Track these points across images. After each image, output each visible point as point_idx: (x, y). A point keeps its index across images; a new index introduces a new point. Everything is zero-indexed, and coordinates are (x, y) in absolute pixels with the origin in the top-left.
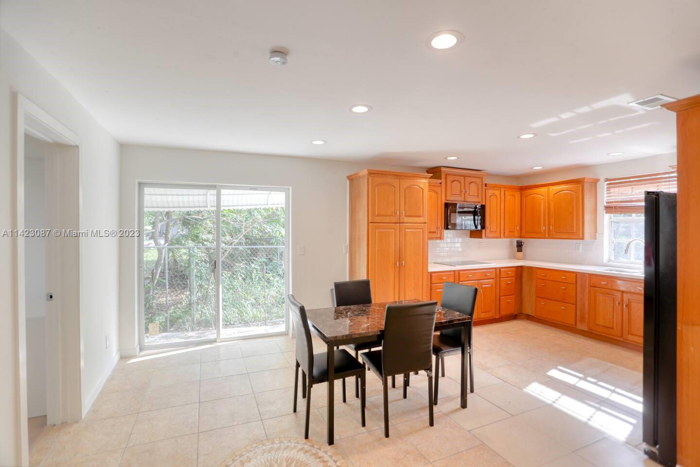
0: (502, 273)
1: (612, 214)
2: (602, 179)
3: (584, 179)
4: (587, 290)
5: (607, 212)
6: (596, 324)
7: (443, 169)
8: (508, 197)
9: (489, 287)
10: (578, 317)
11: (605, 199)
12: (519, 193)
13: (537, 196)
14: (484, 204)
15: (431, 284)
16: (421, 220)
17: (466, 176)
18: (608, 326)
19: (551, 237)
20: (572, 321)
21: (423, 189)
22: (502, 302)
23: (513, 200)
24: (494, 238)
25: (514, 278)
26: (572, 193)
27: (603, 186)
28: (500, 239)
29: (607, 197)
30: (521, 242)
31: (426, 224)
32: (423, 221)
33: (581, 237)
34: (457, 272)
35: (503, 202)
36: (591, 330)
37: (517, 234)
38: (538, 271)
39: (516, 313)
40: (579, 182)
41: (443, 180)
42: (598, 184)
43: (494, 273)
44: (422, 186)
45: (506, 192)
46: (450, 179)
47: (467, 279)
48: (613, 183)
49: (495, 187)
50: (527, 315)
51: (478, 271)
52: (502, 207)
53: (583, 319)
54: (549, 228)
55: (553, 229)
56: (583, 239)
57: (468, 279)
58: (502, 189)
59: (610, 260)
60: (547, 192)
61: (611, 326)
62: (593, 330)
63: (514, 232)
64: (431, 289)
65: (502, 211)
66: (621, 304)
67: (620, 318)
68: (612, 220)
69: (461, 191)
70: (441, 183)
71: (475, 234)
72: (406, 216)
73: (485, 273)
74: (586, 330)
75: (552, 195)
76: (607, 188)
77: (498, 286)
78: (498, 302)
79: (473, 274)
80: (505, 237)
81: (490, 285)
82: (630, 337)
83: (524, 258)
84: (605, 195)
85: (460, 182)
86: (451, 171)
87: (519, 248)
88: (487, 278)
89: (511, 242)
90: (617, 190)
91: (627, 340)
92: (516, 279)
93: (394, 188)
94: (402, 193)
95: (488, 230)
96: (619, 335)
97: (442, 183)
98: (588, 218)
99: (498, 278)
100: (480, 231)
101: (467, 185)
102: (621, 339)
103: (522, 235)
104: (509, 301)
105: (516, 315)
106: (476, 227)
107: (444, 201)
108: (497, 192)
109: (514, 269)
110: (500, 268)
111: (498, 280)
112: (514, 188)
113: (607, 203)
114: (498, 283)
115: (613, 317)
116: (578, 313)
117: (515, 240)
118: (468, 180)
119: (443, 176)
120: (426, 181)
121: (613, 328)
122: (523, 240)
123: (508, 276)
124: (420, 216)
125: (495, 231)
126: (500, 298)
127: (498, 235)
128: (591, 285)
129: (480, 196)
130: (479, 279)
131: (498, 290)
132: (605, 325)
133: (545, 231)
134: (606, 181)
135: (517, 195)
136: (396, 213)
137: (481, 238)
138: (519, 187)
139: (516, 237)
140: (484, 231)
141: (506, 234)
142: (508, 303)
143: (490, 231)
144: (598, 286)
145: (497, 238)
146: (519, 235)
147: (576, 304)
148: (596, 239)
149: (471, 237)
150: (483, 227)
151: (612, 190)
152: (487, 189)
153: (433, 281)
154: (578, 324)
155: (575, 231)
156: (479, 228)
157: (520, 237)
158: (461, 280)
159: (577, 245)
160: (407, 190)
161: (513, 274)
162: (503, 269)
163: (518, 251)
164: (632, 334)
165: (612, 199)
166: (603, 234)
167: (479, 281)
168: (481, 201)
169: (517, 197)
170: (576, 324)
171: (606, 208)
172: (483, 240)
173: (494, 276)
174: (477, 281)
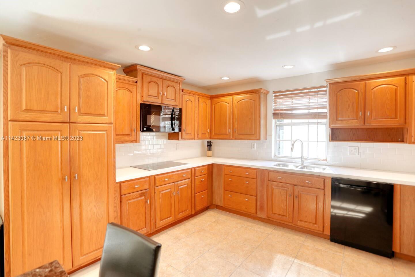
0: (197, 172)
1: (277, 120)
2: (271, 92)
3: (261, 89)
4: (266, 183)
5: (274, 118)
6: (273, 213)
7: (138, 67)
8: (202, 104)
9: (185, 187)
10: (258, 207)
11: (273, 107)
12: (209, 100)
13: (224, 104)
14: (181, 107)
15: (121, 195)
16: (105, 119)
17: (164, 79)
18: (282, 214)
19: (235, 138)
20: (253, 211)
21: (107, 82)
22: (197, 199)
23: (204, 106)
24: (189, 139)
25: (207, 175)
26: (252, 101)
27: (271, 97)
28: (194, 141)
29: (274, 106)
30: (211, 143)
31: (112, 125)
32: (107, 121)
33: (258, 138)
34: (153, 177)
35: (197, 107)
36: (268, 217)
37: (208, 136)
38: (225, 167)
39: (208, 205)
40: (256, 92)
41: (139, 79)
42: (268, 95)
43: (190, 173)
44: (107, 78)
45: (200, 99)
46: (147, 79)
47: (163, 183)
48: (279, 95)
49: (190, 93)
50: (217, 205)
51: (174, 173)
52: (196, 112)
53: (262, 208)
54: (233, 130)
55: (236, 131)
56: (259, 139)
57: (165, 183)
58: (197, 96)
59: (275, 156)
60: (232, 101)
61: (285, 214)
62: (270, 218)
63: (205, 134)
64: (121, 202)
65: (196, 115)
66: (293, 196)
67: (292, 207)
68: (277, 124)
69: (158, 93)
70: (136, 82)
71: (173, 136)
72: (80, 113)
73: (180, 175)
74: (265, 217)
75: (236, 102)
76: (274, 99)
77: (193, 185)
78: (193, 199)
79: (170, 177)
80: (198, 138)
81: (186, 185)
82: (299, 223)
83: (212, 156)
84: (273, 105)
85: (158, 84)
86: (148, 72)
87: (209, 147)
88: (183, 179)
89: (203, 143)
90: (281, 100)
91: (297, 225)
92: (208, 175)
93: (59, 74)
94: (75, 83)
95: (184, 133)
96: (291, 221)
97: (138, 82)
98: (262, 122)
99: (193, 178)
100: (177, 134)
101: (165, 88)
102: (292, 225)
103: (212, 137)
104: (202, 196)
105: (208, 207)
106: (173, 130)
107: (140, 102)
108: (192, 98)
109: (206, 167)
110: (195, 168)
111: (194, 179)
112: (206, 97)
113: (275, 110)
114: (193, 182)
115: (286, 207)
116: (258, 204)
117: (206, 141)
118: (166, 83)
119: (139, 75)
120: (112, 73)
121: (286, 216)
122: (212, 141)
123: (202, 174)
124: (104, 115)
125: (191, 134)
126: (195, 195)
127: (193, 136)
128: (269, 179)
129: (177, 100)
130: (176, 181)
131: (193, 189)
132: (280, 214)
133: (230, 133)
134: (273, 93)
135: (208, 102)
136: (62, 109)
137: (178, 139)
138: (210, 95)
139: (207, 138)
140: (180, 133)
141: (200, 136)
142: (202, 198)
143: (186, 133)
144: (274, 180)
145: (192, 139)
146: (210, 137)
147: (256, 196)
148: (266, 139)
149: (169, 139)
150: (180, 130)
151: (278, 100)
152: (184, 94)
153: (123, 192)
154: (258, 212)
155: (253, 133)
156: (177, 130)
157: (210, 138)
158: (157, 185)
159: (253, 144)
160: (82, 80)
161: (206, 172)
162: (197, 169)
163: (208, 150)
164: (300, 220)
165: (278, 107)
166: (271, 135)
167: (176, 183)
168: (178, 104)
169: (208, 103)
170: (256, 213)
171: (274, 114)
172: (180, 142)
173: (190, 176)
174: (174, 183)
